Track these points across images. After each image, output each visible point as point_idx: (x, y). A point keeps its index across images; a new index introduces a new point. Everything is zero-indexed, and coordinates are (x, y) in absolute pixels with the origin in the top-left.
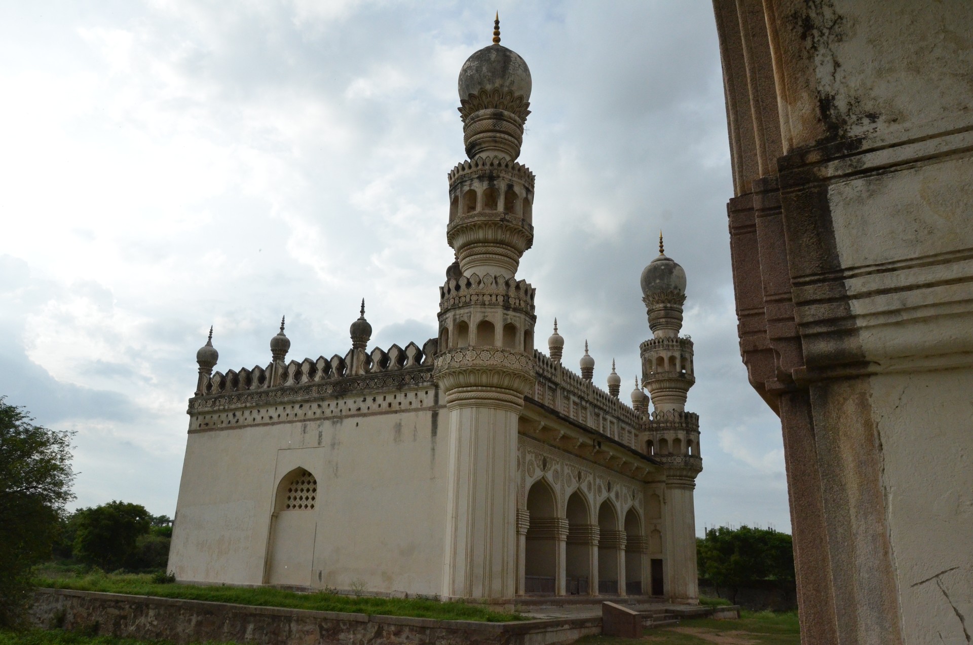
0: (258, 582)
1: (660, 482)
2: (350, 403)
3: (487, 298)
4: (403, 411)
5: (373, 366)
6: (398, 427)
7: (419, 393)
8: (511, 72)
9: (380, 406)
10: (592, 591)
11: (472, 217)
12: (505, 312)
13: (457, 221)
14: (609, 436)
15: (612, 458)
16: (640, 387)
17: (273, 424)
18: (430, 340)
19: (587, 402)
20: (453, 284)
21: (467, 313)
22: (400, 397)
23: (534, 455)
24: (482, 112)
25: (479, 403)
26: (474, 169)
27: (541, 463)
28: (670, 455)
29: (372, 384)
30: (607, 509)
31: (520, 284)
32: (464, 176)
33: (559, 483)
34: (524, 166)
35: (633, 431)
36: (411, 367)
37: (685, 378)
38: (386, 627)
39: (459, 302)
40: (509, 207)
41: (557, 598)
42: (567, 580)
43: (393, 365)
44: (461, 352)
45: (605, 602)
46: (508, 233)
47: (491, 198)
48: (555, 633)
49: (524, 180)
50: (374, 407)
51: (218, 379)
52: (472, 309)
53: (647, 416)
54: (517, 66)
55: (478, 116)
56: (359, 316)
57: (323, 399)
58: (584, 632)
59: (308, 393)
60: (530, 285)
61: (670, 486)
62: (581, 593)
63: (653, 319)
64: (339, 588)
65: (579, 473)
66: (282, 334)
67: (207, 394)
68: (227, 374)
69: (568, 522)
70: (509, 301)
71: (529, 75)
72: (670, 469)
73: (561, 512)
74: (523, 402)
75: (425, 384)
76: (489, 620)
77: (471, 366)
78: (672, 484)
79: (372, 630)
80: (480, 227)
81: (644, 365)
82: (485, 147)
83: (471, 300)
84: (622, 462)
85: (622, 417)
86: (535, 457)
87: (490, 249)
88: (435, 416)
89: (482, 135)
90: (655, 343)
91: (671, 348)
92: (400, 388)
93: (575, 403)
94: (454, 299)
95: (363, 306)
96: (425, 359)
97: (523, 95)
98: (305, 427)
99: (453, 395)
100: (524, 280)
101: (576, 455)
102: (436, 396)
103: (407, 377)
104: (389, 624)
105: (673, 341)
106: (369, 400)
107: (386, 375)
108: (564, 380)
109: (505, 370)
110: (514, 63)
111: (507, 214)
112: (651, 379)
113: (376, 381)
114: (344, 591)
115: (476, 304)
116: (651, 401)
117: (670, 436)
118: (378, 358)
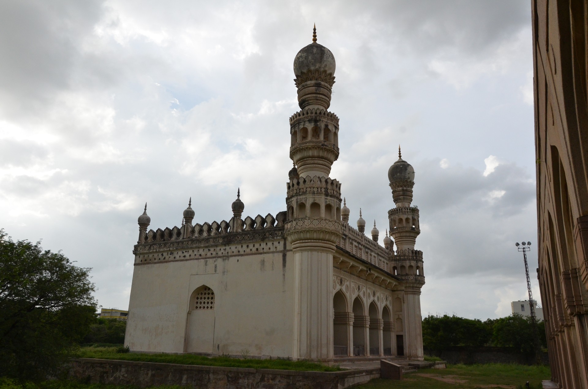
0: (181, 351)
1: (401, 290)
2: (233, 248)
3: (315, 190)
4: (265, 253)
5: (246, 227)
6: (263, 262)
7: (275, 243)
8: (325, 59)
9: (251, 250)
10: (366, 353)
11: (306, 143)
12: (326, 197)
13: (297, 145)
14: (373, 264)
15: (377, 277)
16: (388, 236)
17: (187, 260)
18: (280, 212)
19: (362, 245)
20: (295, 181)
21: (305, 198)
22: (263, 245)
23: (336, 277)
24: (309, 82)
25: (312, 249)
26: (306, 115)
27: (339, 281)
28: (407, 275)
29: (246, 237)
30: (373, 306)
31: (334, 182)
32: (300, 119)
33: (349, 293)
34: (334, 113)
35: (385, 261)
36: (269, 228)
37: (414, 230)
38: (266, 376)
39: (300, 192)
40: (326, 137)
41: (349, 358)
42: (353, 348)
43: (258, 227)
44: (301, 220)
45: (382, 360)
46: (326, 152)
47: (316, 131)
48: (359, 377)
49: (334, 122)
50: (248, 251)
51: (152, 234)
52: (307, 196)
53: (393, 253)
54: (328, 56)
55: (307, 85)
56: (237, 198)
57: (217, 246)
58: (372, 376)
59: (207, 242)
60: (338, 182)
61: (407, 293)
62: (360, 355)
63: (396, 197)
64: (230, 354)
65: (359, 286)
66: (189, 208)
67: (145, 243)
68: (157, 231)
69: (354, 315)
70: (328, 191)
71: (334, 61)
72: (407, 283)
73: (350, 308)
74: (336, 248)
75: (278, 237)
76: (326, 371)
77: (308, 228)
78: (408, 291)
79: (258, 377)
80: (310, 149)
81: (390, 223)
82: (311, 103)
83: (306, 191)
84: (381, 280)
85: (380, 254)
86: (336, 278)
87: (316, 161)
88: (284, 256)
89: (309, 96)
90: (397, 210)
91: (406, 213)
92: (263, 240)
93: (356, 246)
94: (296, 190)
95: (239, 192)
96: (277, 223)
97: (332, 73)
98: (206, 262)
99: (297, 245)
100: (336, 179)
101: (357, 276)
102: (285, 244)
103: (267, 234)
104: (268, 374)
105: (408, 209)
106: (245, 246)
107: (254, 232)
108: (350, 233)
109: (327, 230)
110: (327, 54)
111: (325, 141)
112: (395, 231)
113: (248, 236)
114: (233, 355)
115: (309, 193)
116: (395, 244)
117: (407, 264)
118: (248, 222)
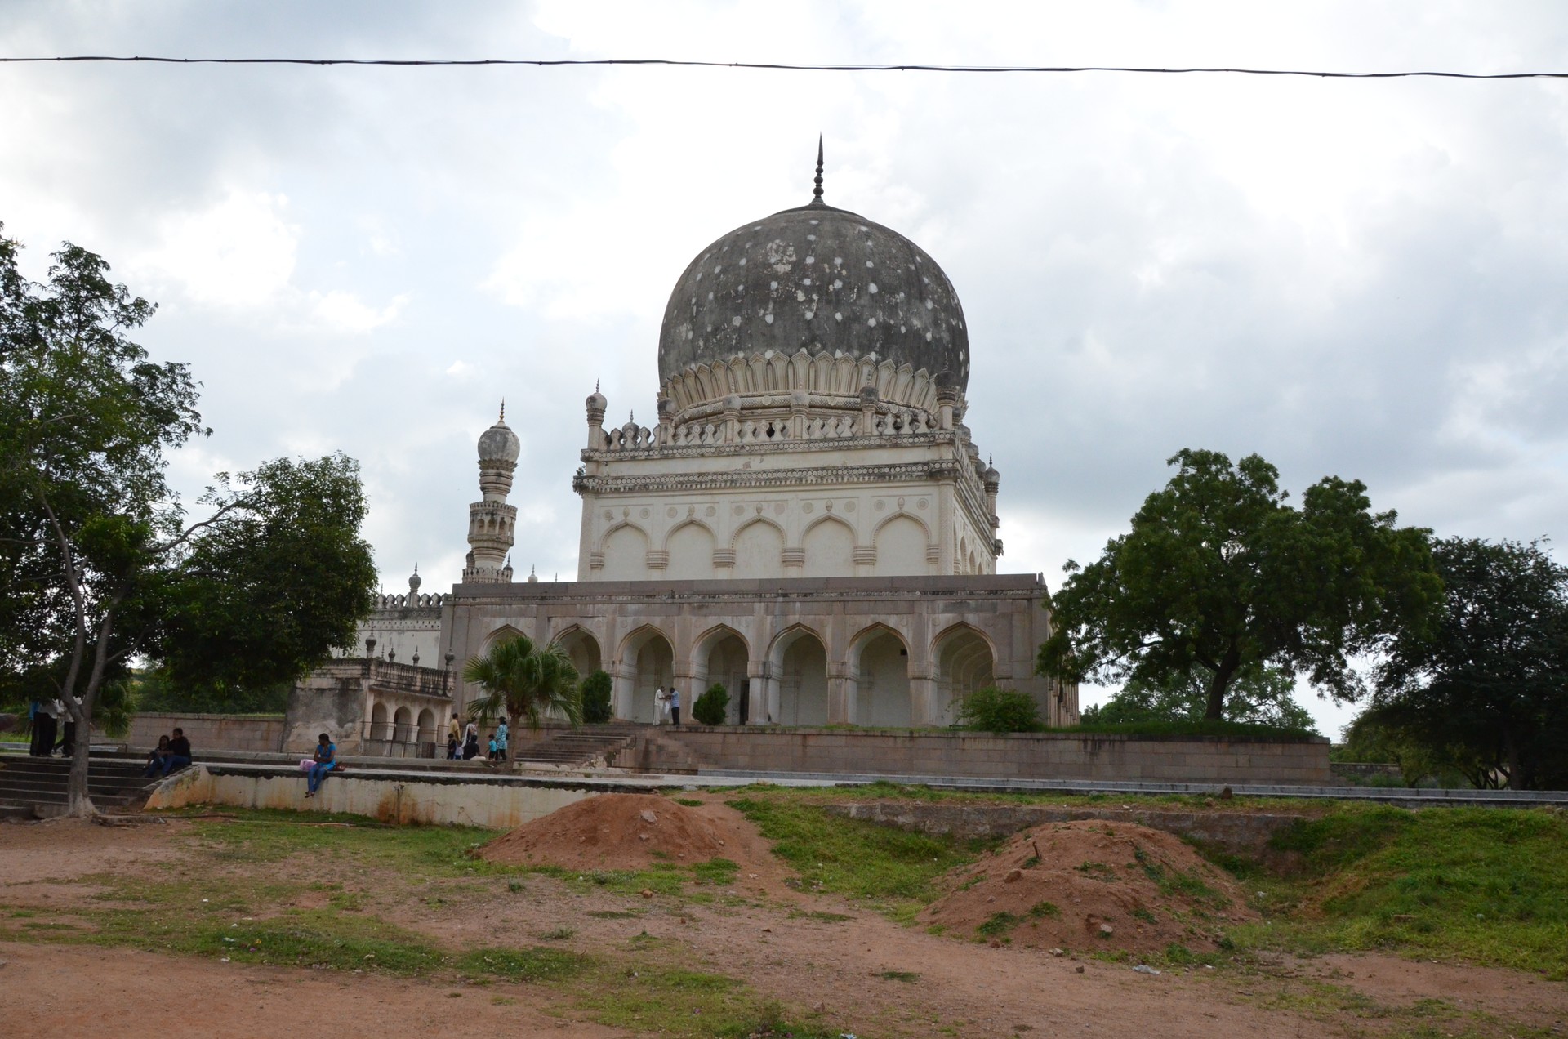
2: (409, 623)
5: (422, 603)
6: (437, 639)
8: (508, 448)
9: (426, 626)
11: (482, 535)
13: (473, 533)
24: (490, 470)
26: (484, 504)
29: (422, 613)
32: (479, 508)
34: (511, 504)
40: (502, 528)
43: (434, 604)
46: (500, 544)
49: (511, 513)
50: (423, 627)
54: (513, 440)
55: (488, 472)
56: (414, 572)
57: (392, 619)
71: (518, 446)
80: (485, 541)
82: (490, 491)
87: (490, 552)
95: (416, 567)
106: (420, 622)
107: (430, 609)
111: (501, 532)
118: (425, 599)
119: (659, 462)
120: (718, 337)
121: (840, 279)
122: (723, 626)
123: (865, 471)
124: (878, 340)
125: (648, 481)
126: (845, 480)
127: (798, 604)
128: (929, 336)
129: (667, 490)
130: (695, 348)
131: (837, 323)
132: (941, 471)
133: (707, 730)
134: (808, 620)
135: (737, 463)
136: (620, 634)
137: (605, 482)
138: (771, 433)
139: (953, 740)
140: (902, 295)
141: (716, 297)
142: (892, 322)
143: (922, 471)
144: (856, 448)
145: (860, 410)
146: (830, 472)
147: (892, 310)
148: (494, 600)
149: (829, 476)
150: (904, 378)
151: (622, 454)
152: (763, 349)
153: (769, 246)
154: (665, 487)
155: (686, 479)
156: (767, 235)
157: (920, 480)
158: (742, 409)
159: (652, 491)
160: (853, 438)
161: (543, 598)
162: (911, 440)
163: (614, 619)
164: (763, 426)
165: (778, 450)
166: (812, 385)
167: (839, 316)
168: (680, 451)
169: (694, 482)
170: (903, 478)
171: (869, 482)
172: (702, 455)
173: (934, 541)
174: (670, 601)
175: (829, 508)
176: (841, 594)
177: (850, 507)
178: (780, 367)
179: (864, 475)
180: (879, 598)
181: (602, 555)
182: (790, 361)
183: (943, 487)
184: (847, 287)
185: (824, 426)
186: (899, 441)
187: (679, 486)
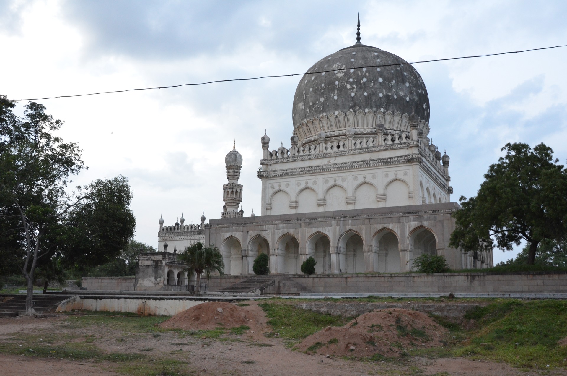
2: (201, 236)
8: (237, 160)
11: (228, 196)
17: (182, 240)
24: (230, 170)
32: (227, 187)
46: (236, 201)
49: (240, 187)
54: (239, 158)
57: (195, 235)
59: (191, 233)
67: (163, 232)
68: (168, 227)
71: (242, 160)
80: (230, 200)
82: (231, 179)
87: (232, 204)
89: (230, 176)
95: (203, 213)
111: (236, 197)
119: (292, 163)
120: (315, 107)
121: (365, 78)
122: (318, 232)
123: (379, 161)
124: (384, 103)
125: (288, 171)
126: (371, 166)
127: (350, 221)
128: (408, 99)
129: (296, 175)
130: (305, 112)
131: (365, 96)
132: (412, 159)
133: (306, 277)
134: (355, 228)
135: (325, 162)
136: (277, 237)
137: (270, 173)
138: (338, 147)
139: (409, 277)
140: (394, 81)
141: (313, 90)
142: (390, 94)
143: (405, 159)
144: (375, 151)
145: (377, 134)
146: (364, 163)
147: (390, 89)
148: (225, 225)
149: (364, 164)
150: (397, 119)
151: (277, 161)
152: (334, 111)
153: (334, 66)
154: (295, 174)
155: (304, 169)
156: (334, 61)
157: (404, 163)
158: (326, 137)
159: (290, 175)
160: (374, 147)
161: (245, 224)
162: (399, 146)
163: (274, 231)
164: (335, 144)
165: (342, 154)
166: (356, 124)
167: (366, 94)
168: (301, 158)
169: (307, 170)
170: (396, 163)
171: (381, 166)
172: (310, 159)
173: (411, 190)
174: (296, 222)
175: (365, 178)
176: (368, 216)
177: (374, 177)
178: (341, 118)
179: (379, 163)
180: (384, 217)
181: (270, 204)
182: (346, 115)
183: (414, 166)
184: (369, 80)
185: (361, 142)
186: (394, 147)
187: (301, 173)
